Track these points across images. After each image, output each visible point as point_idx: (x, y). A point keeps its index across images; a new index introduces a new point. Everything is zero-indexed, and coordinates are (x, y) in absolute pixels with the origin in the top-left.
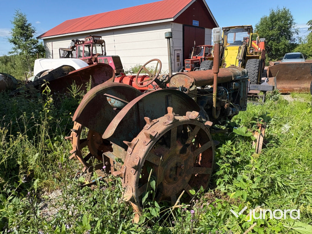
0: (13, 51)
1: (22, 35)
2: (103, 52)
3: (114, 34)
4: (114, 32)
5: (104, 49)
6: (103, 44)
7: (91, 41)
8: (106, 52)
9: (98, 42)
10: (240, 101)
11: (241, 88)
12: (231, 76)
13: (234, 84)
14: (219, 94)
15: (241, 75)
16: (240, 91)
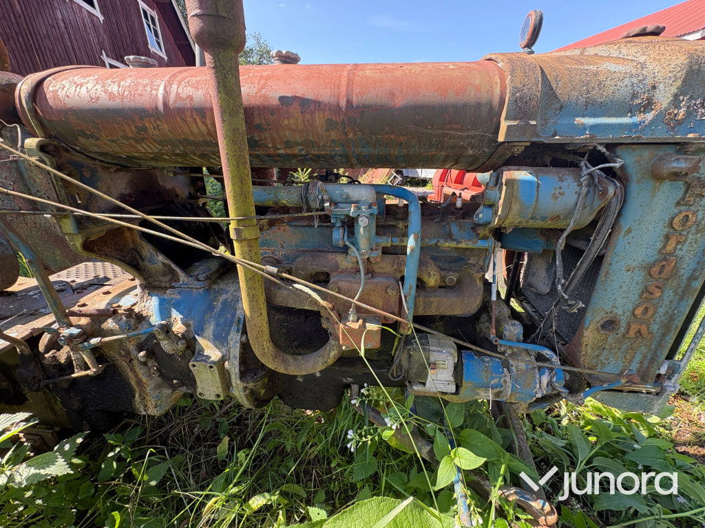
10: (586, 333)
11: (629, 231)
12: (484, 98)
13: (510, 183)
14: (338, 235)
15: (663, 99)
16: (607, 259)
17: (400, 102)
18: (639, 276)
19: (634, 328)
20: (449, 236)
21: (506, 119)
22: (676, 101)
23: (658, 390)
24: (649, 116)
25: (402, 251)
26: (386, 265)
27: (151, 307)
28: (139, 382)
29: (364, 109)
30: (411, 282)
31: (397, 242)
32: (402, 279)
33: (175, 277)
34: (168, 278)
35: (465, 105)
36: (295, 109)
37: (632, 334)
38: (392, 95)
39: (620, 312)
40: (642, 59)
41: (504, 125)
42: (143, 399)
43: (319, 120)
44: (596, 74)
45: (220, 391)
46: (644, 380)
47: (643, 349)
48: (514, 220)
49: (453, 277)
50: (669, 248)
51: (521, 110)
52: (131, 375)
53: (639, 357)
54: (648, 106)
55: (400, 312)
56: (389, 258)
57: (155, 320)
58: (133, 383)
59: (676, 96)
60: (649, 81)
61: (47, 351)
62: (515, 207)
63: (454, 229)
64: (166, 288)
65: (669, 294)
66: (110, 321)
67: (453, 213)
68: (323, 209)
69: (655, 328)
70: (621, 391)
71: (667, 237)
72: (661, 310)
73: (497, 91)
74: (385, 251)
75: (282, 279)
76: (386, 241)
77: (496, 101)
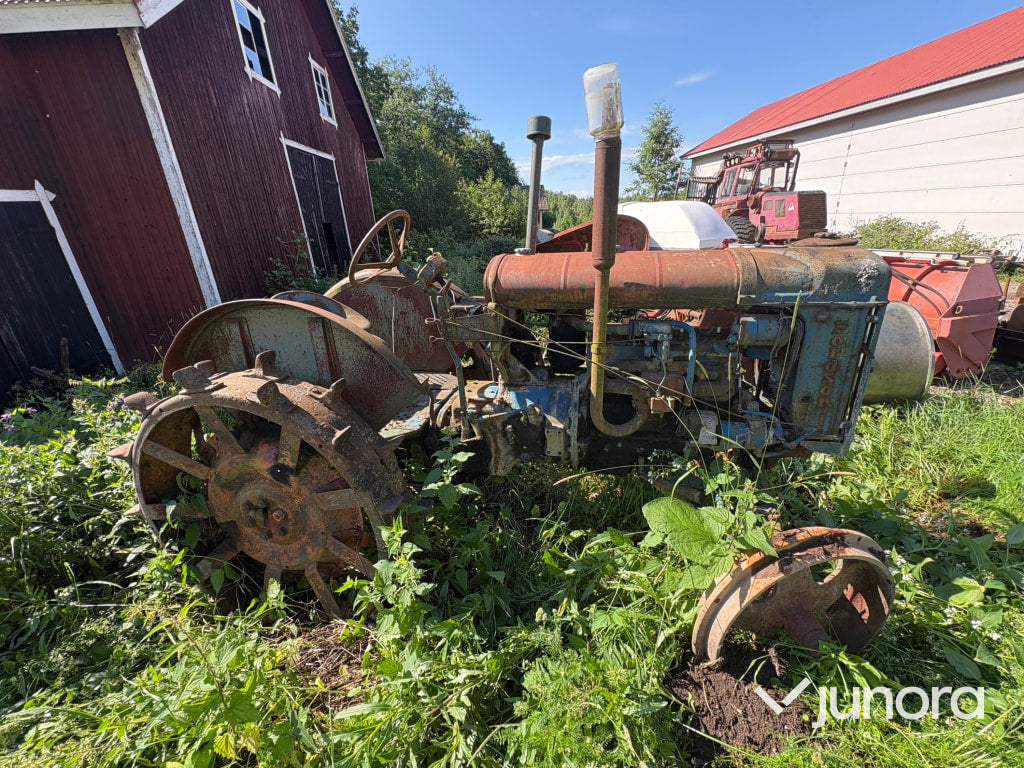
0: (634, 186)
1: (655, 153)
2: (787, 181)
3: (853, 129)
4: (857, 123)
5: (791, 175)
6: (794, 161)
7: (760, 155)
8: (796, 181)
9: (775, 156)
10: (794, 404)
11: (809, 347)
12: (729, 284)
13: (744, 323)
14: (648, 351)
15: (817, 285)
16: (800, 362)
17: (686, 286)
18: (820, 371)
19: (822, 400)
20: (713, 351)
21: (741, 294)
22: (822, 287)
23: (841, 438)
24: (811, 293)
25: (685, 359)
26: (676, 367)
27: (510, 397)
28: (497, 450)
29: (668, 289)
30: (691, 376)
31: (682, 354)
32: (685, 375)
33: (528, 378)
34: (523, 379)
35: (720, 287)
36: (633, 288)
37: (821, 405)
38: (683, 282)
39: (812, 391)
40: (809, 264)
41: (739, 297)
42: (496, 462)
43: (645, 293)
44: (784, 273)
45: (562, 450)
46: (831, 432)
47: (830, 414)
48: (746, 342)
49: (716, 374)
50: (833, 355)
51: (747, 290)
52: (493, 444)
53: (828, 419)
54: (810, 288)
55: (685, 391)
56: (677, 364)
57: (515, 406)
58: (493, 451)
59: (822, 284)
60: (810, 277)
61: (443, 426)
62: (746, 336)
63: (715, 346)
64: (521, 386)
65: (838, 381)
66: (487, 406)
67: (714, 337)
68: (643, 337)
69: (834, 400)
70: (819, 440)
71: (830, 350)
72: (835, 390)
73: (736, 281)
74: (676, 359)
75: (621, 374)
76: (676, 354)
77: (735, 286)
